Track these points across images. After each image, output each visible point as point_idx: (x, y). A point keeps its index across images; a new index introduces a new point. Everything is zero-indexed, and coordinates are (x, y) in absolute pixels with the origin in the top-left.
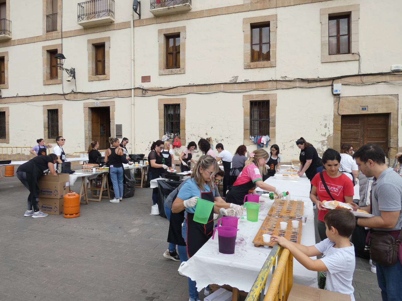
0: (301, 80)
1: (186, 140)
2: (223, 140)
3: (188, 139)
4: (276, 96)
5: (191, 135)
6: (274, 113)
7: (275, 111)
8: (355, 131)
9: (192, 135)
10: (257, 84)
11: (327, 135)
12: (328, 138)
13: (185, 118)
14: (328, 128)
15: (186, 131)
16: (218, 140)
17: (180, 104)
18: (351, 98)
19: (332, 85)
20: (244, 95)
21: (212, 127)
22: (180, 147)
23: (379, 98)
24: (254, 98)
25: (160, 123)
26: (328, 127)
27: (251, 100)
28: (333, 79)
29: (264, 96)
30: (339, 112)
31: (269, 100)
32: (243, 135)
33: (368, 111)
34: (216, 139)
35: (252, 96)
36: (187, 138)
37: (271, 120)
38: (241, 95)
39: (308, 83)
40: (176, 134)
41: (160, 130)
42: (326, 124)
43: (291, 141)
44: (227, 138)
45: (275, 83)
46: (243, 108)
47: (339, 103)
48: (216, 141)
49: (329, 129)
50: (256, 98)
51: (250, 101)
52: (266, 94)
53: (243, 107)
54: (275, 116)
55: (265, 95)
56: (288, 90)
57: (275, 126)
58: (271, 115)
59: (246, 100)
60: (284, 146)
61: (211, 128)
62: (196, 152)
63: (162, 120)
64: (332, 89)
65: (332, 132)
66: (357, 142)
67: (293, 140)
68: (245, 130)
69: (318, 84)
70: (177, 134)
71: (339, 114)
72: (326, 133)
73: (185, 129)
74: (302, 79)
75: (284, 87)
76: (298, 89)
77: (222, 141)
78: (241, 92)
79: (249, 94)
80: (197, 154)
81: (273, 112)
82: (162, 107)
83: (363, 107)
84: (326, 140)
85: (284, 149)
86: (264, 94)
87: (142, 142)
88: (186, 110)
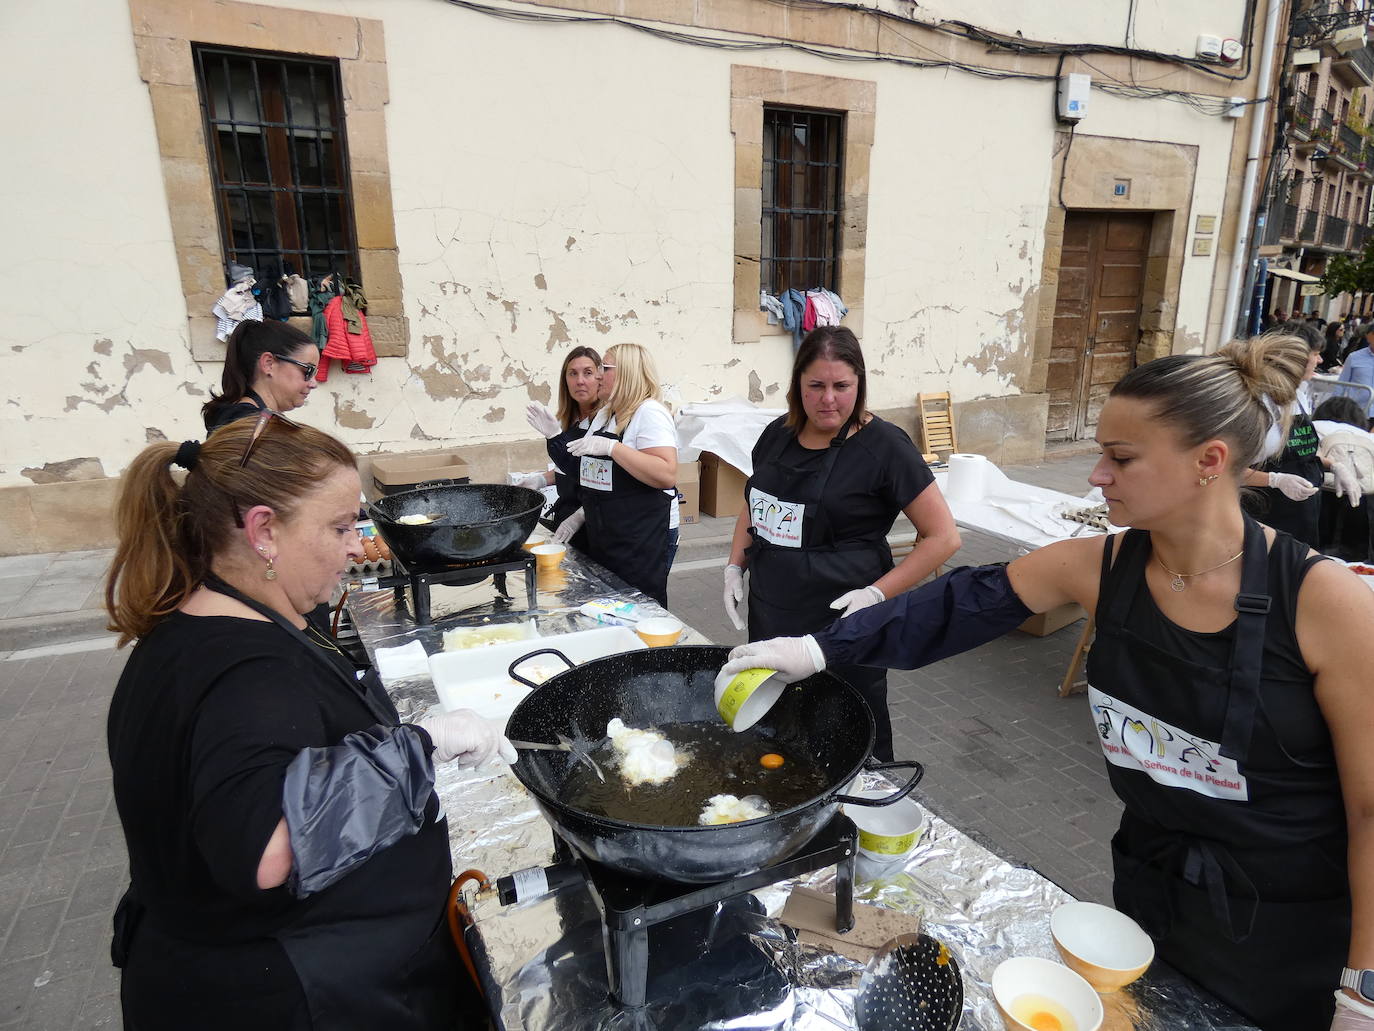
0: (964, 31)
1: (405, 321)
2: (632, 314)
3: (425, 311)
4: (875, 94)
5: (442, 286)
6: (861, 180)
7: (865, 169)
8: (1076, 271)
9: (450, 288)
10: (800, 13)
11: (1025, 289)
12: (1026, 299)
13: (386, 172)
14: (1030, 259)
15: (402, 258)
16: (606, 319)
17: (344, 65)
18: (1097, 140)
19: (1057, 79)
20: (737, 66)
21: (571, 241)
22: (373, 369)
23: (1158, 155)
24: (782, 91)
25: (177, 197)
26: (1029, 256)
27: (768, 100)
28: (1063, 52)
29: (828, 87)
30: (1063, 196)
31: (844, 113)
32: (730, 288)
33: (1128, 198)
34: (594, 313)
35: (772, 75)
36: (411, 310)
37: (849, 216)
38: (722, 61)
39: (989, 52)
40: (326, 282)
41: (184, 251)
42: (1026, 242)
43: (915, 316)
44: (656, 303)
45: (870, 24)
46: (730, 140)
47: (1065, 159)
48: (598, 324)
49: (1031, 263)
50: (794, 89)
51: (766, 104)
52: (834, 78)
53: (734, 133)
54: (865, 196)
55: (828, 83)
56: (917, 70)
57: (862, 245)
58: (851, 191)
59: (748, 95)
60: (890, 340)
61: (568, 247)
62: (483, 395)
63: (198, 173)
64: (1057, 93)
65: (1037, 277)
66: (1076, 313)
67: (923, 310)
68: (741, 259)
69: (1018, 64)
70: (335, 279)
71: (1061, 203)
72: (1021, 280)
73: (396, 249)
74: (969, 28)
75: (906, 53)
76: (953, 75)
77: (629, 320)
78: (721, 46)
79: (761, 66)
80: (489, 402)
81: (859, 178)
82: (183, 68)
83: (1119, 183)
84: (1020, 309)
85: (892, 351)
86: (829, 78)
87: (18, 349)
88: (392, 114)
